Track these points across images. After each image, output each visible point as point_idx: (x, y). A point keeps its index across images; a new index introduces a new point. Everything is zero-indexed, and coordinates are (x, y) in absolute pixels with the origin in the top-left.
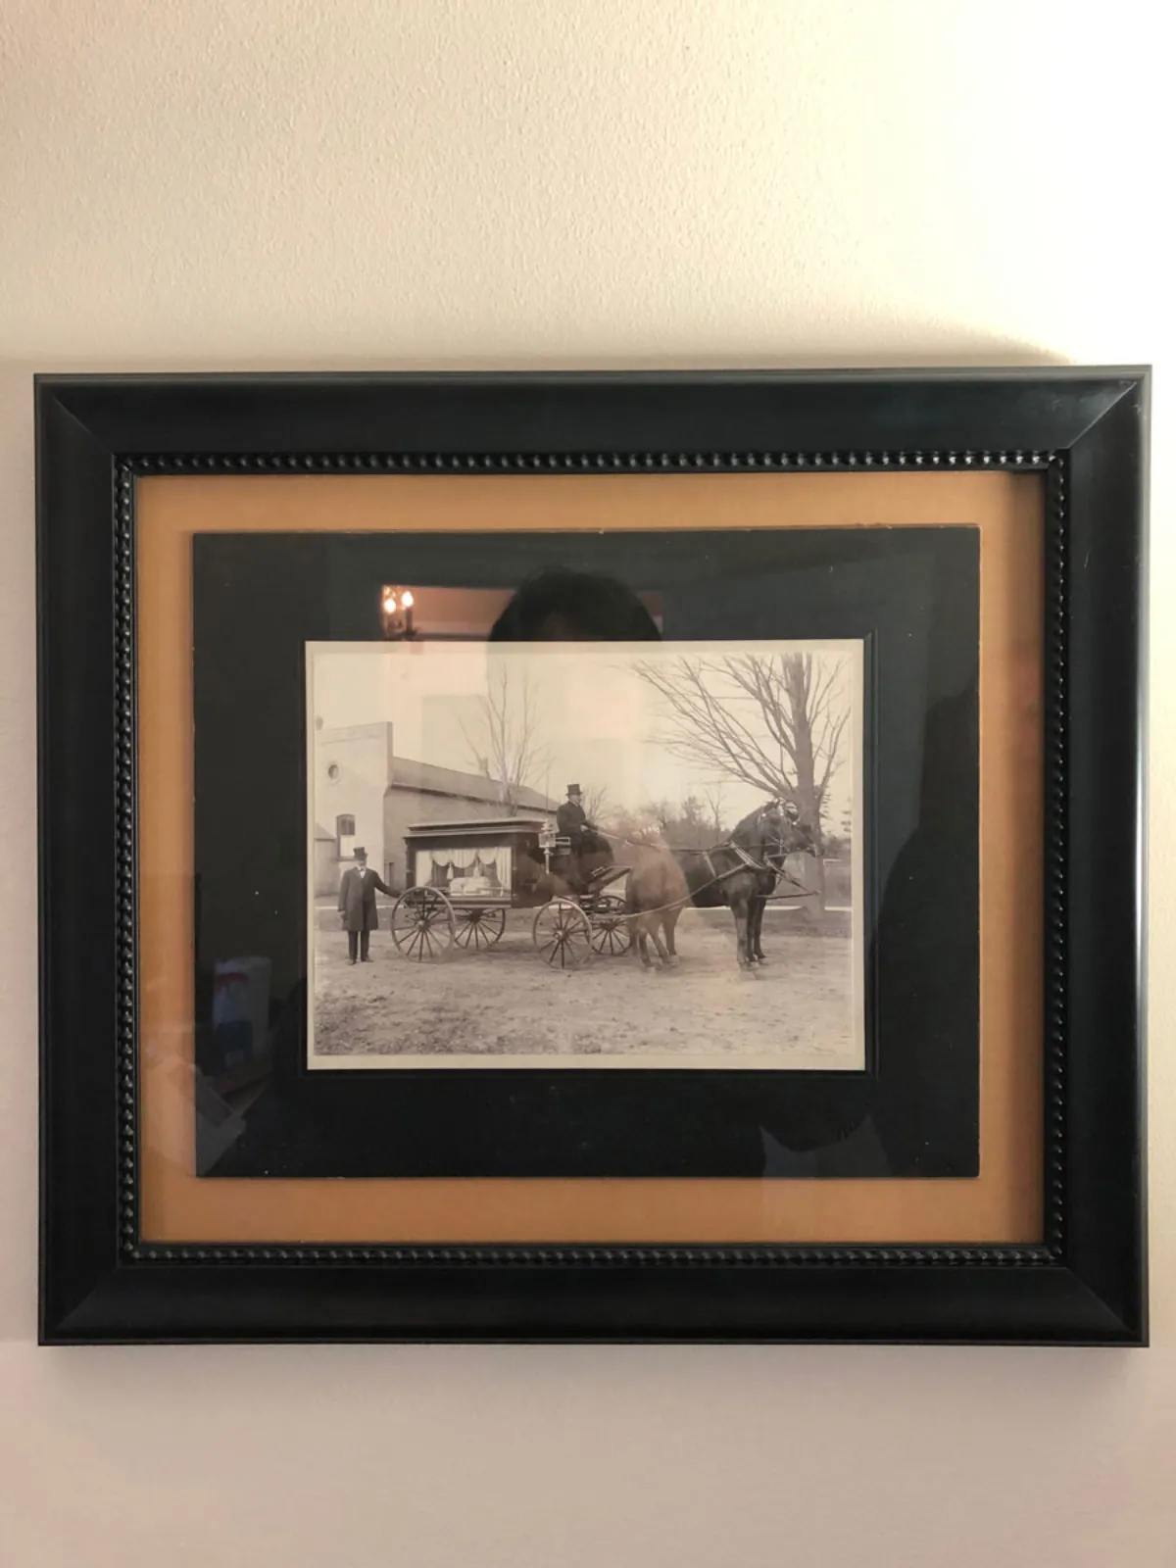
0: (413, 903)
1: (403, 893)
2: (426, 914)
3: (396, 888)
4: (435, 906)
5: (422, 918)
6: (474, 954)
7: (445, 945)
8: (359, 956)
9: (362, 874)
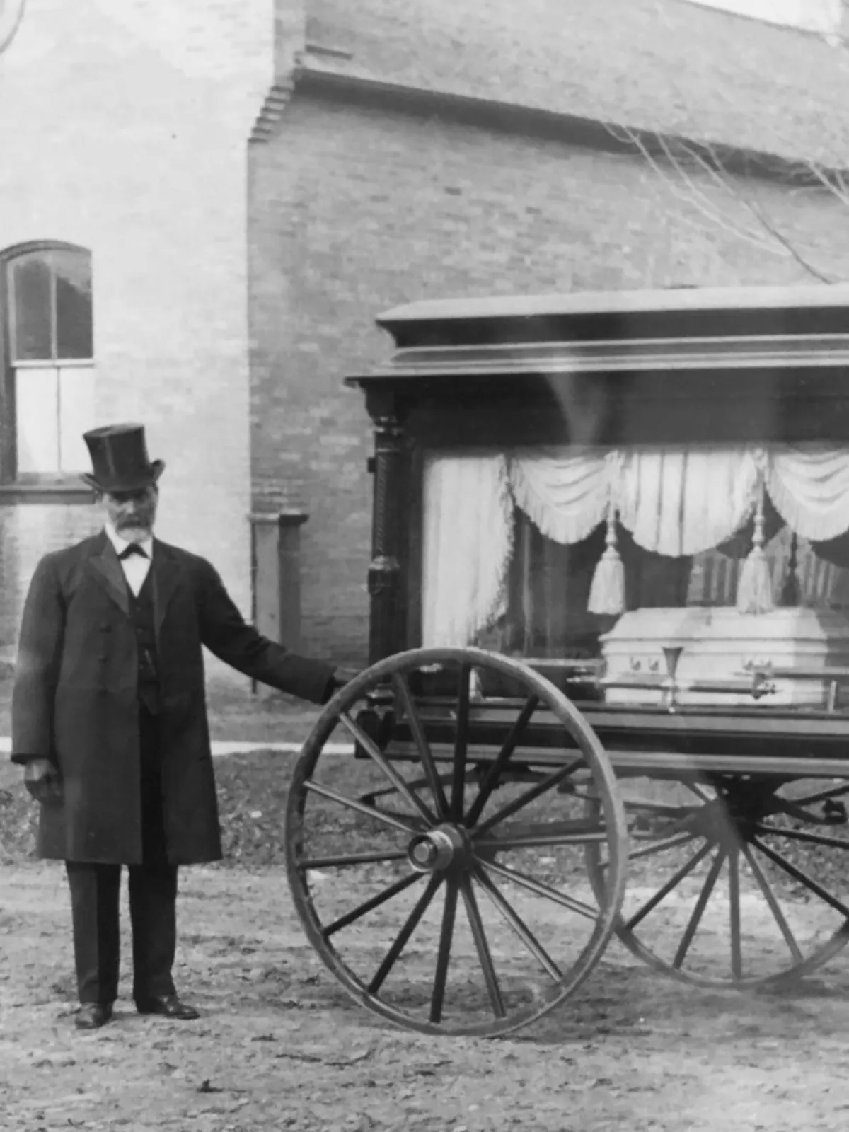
0: (404, 734)
1: (354, 676)
2: (471, 791)
3: (317, 652)
4: (522, 753)
5: (451, 813)
6: (712, 1005)
7: (565, 952)
8: (126, 986)
9: (136, 572)
